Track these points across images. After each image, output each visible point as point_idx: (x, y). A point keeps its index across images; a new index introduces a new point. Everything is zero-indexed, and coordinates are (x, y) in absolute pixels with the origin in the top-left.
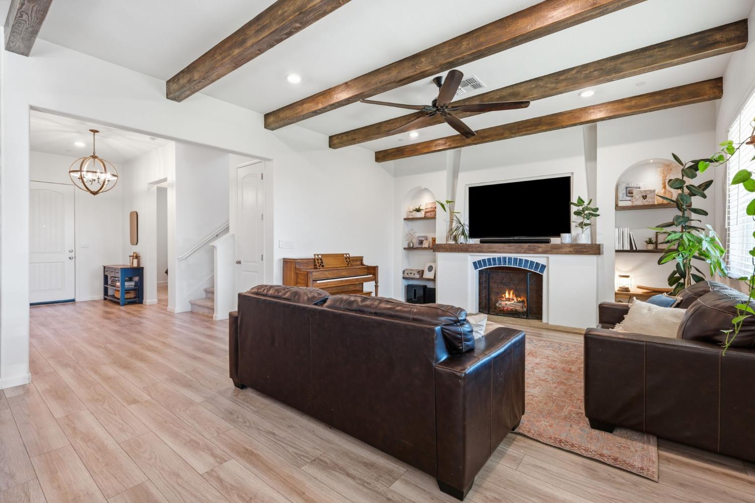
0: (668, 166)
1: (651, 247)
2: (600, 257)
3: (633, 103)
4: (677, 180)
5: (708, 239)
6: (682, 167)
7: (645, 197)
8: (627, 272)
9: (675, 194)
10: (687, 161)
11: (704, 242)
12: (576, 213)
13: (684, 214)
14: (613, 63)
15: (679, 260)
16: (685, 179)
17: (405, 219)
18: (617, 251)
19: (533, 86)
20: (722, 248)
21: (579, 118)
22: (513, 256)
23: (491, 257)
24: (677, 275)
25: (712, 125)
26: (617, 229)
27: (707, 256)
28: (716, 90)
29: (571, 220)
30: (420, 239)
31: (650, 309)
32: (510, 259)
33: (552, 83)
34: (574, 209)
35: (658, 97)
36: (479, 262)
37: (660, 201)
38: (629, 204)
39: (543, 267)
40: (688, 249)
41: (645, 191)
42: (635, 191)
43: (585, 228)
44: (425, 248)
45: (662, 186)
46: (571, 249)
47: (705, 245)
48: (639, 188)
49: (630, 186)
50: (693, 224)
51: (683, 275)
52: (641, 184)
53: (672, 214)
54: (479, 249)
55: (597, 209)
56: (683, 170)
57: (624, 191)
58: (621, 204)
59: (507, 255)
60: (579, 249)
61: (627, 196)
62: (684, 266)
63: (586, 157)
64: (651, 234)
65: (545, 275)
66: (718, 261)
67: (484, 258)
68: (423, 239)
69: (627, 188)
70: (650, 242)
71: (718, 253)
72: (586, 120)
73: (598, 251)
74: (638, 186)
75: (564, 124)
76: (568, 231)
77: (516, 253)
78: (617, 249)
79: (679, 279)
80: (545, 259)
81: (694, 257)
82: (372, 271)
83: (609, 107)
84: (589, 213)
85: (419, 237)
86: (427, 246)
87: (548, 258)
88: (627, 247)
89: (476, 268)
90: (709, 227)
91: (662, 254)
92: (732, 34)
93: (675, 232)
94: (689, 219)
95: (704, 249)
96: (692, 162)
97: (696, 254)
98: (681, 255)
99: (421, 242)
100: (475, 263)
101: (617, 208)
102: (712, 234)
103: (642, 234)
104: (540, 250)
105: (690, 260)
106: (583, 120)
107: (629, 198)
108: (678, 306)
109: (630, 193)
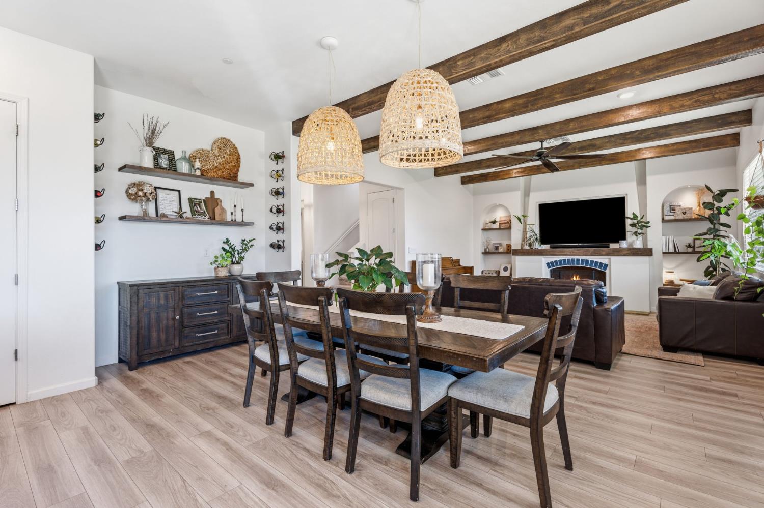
0: (702, 190)
1: (690, 250)
2: (651, 258)
3: (675, 147)
4: (709, 203)
5: (731, 244)
6: (712, 195)
7: (684, 213)
8: (671, 269)
9: (708, 212)
10: (716, 189)
11: (728, 246)
12: (631, 225)
13: (714, 227)
14: (664, 130)
15: (712, 258)
16: (715, 202)
17: (482, 229)
18: (664, 253)
19: (607, 141)
20: (741, 250)
21: (634, 156)
22: (580, 257)
23: (562, 259)
24: (711, 269)
25: (733, 162)
26: (664, 237)
27: (731, 256)
28: (735, 142)
29: (626, 231)
30: (496, 245)
31: (694, 288)
32: (578, 260)
33: (620, 140)
34: (628, 222)
35: (694, 144)
36: (552, 263)
37: (696, 216)
38: (672, 218)
39: (606, 266)
40: (718, 250)
41: (684, 209)
42: (677, 209)
43: (639, 236)
44: (501, 253)
45: (697, 205)
46: (629, 252)
47: (729, 248)
48: (680, 206)
49: (673, 204)
50: (722, 233)
51: (715, 269)
52: (681, 203)
53: (705, 226)
54: (552, 253)
55: (648, 222)
56: (713, 197)
57: (669, 209)
58: (666, 218)
59: (576, 257)
60: (634, 252)
61: (671, 212)
62: (716, 262)
63: (637, 183)
64: (689, 240)
65: (607, 271)
66: (738, 258)
67: (555, 260)
68: (498, 245)
69: (670, 206)
70: (689, 246)
71: (738, 254)
72: (640, 158)
73: (650, 253)
74: (679, 204)
75: (622, 160)
76: (624, 238)
77: (584, 255)
78: (664, 251)
79: (712, 271)
80: (607, 260)
81: (722, 256)
82: (469, 271)
83: (657, 150)
84: (642, 225)
85: (494, 244)
86: (502, 251)
87: (610, 259)
88: (672, 250)
89: (549, 267)
90: (731, 236)
91: (700, 255)
92: (743, 118)
93: (708, 239)
94: (718, 230)
95: (728, 250)
96: (719, 191)
97: (723, 253)
98: (713, 255)
99: (497, 248)
100: (548, 264)
101: (663, 220)
102: (734, 240)
103: (684, 240)
104: (604, 253)
105: (719, 258)
106: (637, 158)
107: (673, 214)
108: (712, 285)
109: (673, 209)
